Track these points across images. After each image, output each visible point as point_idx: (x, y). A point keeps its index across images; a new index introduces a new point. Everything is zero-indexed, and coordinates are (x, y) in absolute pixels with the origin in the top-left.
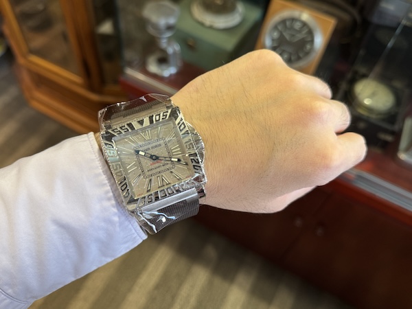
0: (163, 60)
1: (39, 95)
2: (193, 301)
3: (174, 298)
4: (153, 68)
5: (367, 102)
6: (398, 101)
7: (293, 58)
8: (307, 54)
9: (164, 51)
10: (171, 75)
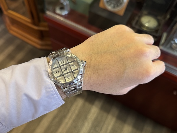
0: (62, 8)
1: (13, 28)
2: (77, 112)
3: (69, 111)
4: (58, 11)
5: (147, 25)
6: (159, 24)
7: (115, 6)
8: (121, 4)
9: (62, 4)
10: (65, 15)
